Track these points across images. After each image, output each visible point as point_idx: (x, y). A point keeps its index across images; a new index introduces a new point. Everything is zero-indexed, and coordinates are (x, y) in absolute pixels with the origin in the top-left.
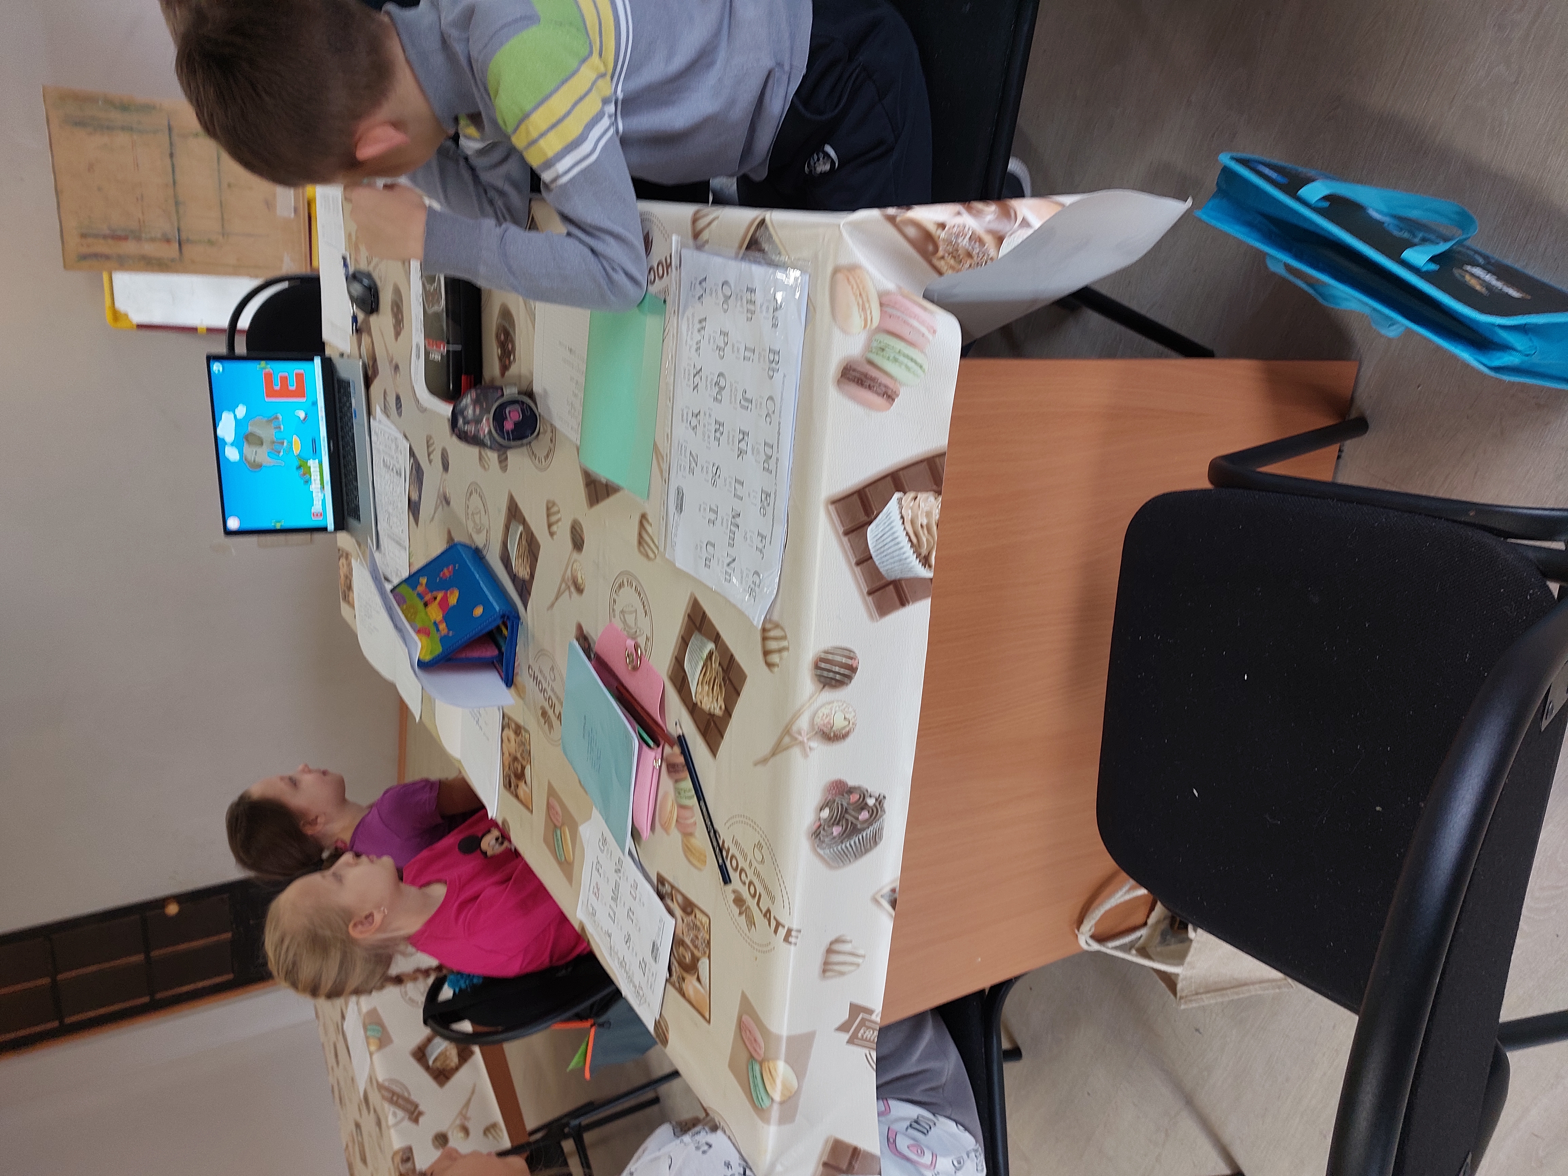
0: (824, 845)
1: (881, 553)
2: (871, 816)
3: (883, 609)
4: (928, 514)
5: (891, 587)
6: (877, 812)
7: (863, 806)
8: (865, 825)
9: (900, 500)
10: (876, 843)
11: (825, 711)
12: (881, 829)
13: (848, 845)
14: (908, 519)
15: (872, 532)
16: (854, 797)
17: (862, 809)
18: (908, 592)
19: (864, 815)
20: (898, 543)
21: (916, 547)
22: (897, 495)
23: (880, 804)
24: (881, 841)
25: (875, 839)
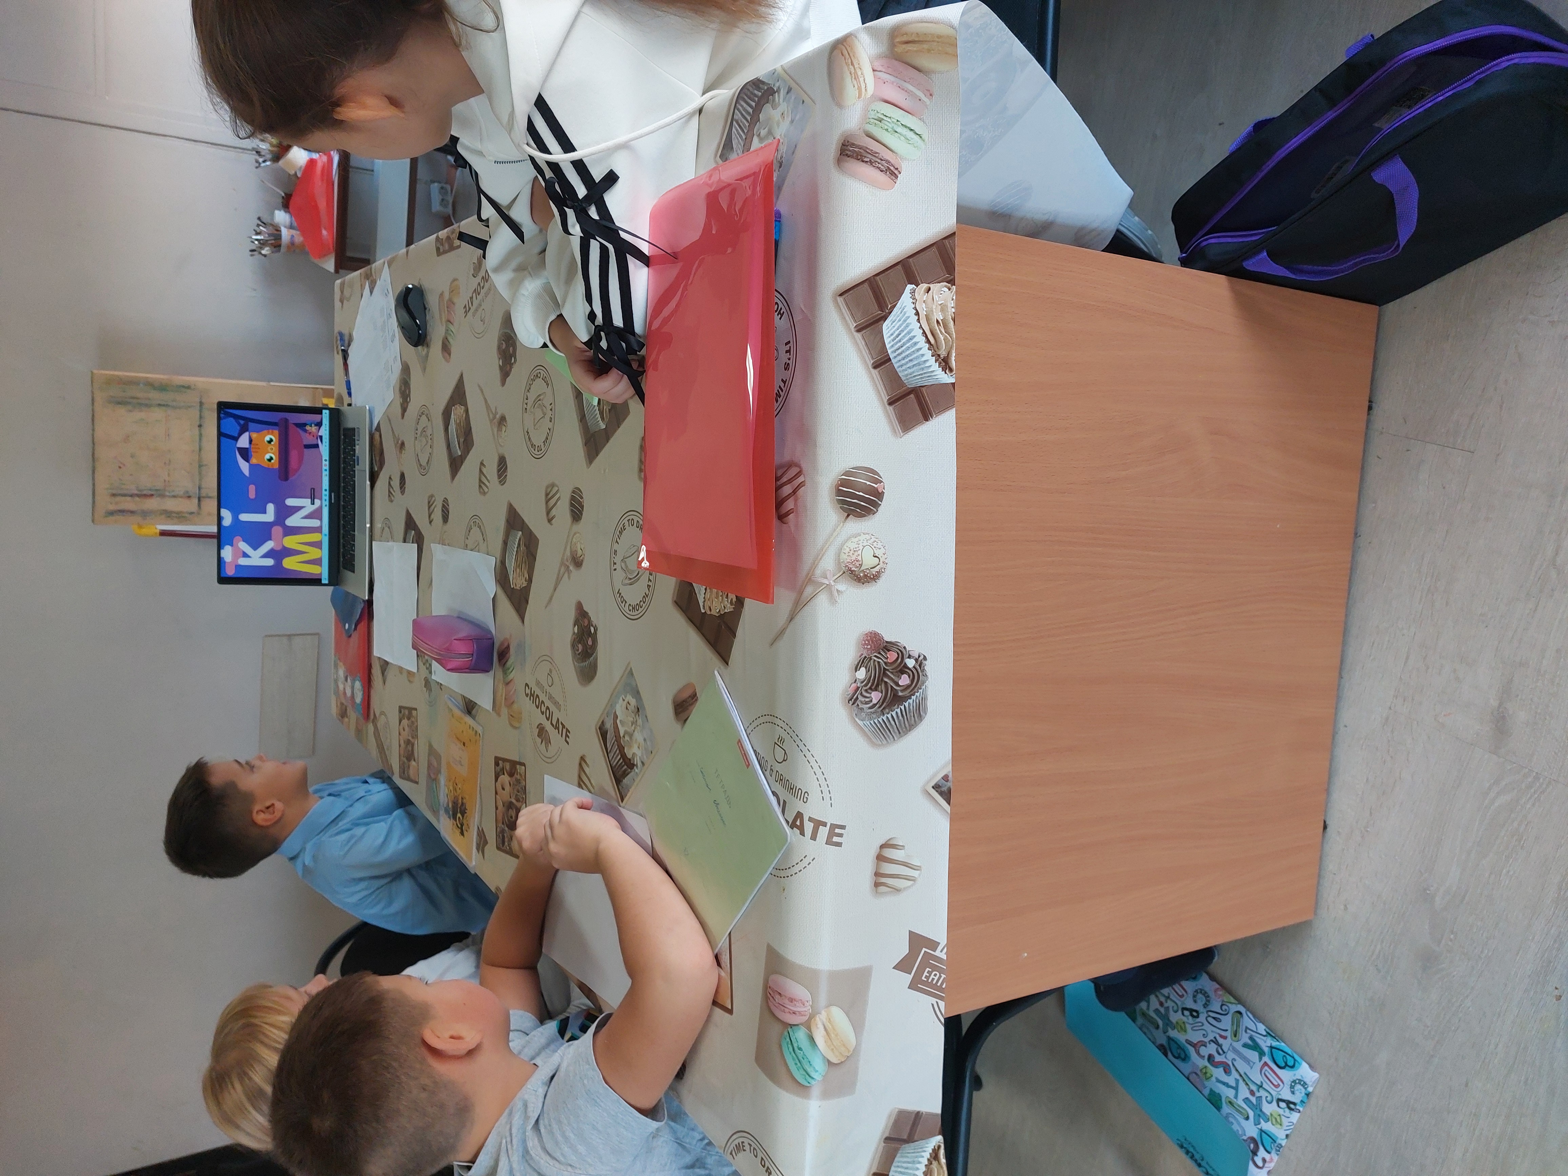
0: (863, 715)
1: (899, 355)
2: (912, 681)
3: (906, 423)
4: (943, 307)
5: (912, 396)
6: (917, 675)
7: (903, 669)
8: (906, 693)
9: (913, 292)
10: (921, 718)
11: (851, 545)
12: (924, 699)
13: (889, 716)
14: (923, 314)
15: (888, 328)
16: (892, 656)
17: (902, 672)
18: (931, 403)
19: (904, 680)
20: (916, 344)
21: (933, 347)
22: (910, 287)
23: (920, 666)
24: (926, 714)
25: (919, 712)
